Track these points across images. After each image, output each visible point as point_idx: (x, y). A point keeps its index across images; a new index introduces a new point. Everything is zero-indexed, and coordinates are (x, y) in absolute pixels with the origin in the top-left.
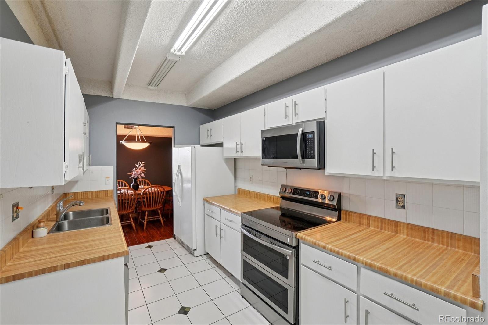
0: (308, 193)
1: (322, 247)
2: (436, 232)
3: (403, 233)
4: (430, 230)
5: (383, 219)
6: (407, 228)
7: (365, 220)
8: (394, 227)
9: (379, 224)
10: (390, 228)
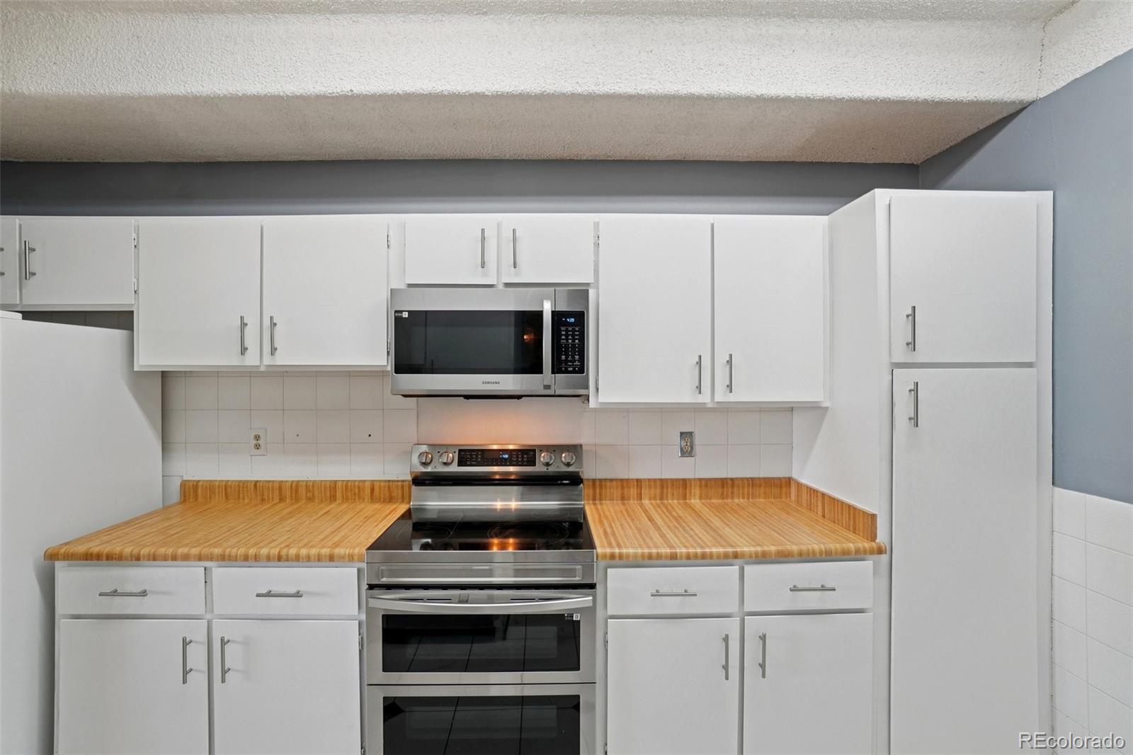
0: (506, 456)
1: (666, 557)
2: (736, 482)
3: (694, 495)
4: (729, 482)
5: (661, 480)
6: (701, 486)
7: (632, 490)
8: (681, 489)
9: (658, 491)
10: (675, 494)
